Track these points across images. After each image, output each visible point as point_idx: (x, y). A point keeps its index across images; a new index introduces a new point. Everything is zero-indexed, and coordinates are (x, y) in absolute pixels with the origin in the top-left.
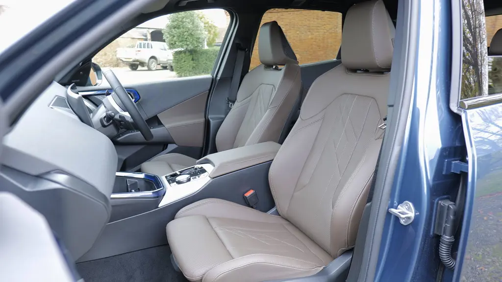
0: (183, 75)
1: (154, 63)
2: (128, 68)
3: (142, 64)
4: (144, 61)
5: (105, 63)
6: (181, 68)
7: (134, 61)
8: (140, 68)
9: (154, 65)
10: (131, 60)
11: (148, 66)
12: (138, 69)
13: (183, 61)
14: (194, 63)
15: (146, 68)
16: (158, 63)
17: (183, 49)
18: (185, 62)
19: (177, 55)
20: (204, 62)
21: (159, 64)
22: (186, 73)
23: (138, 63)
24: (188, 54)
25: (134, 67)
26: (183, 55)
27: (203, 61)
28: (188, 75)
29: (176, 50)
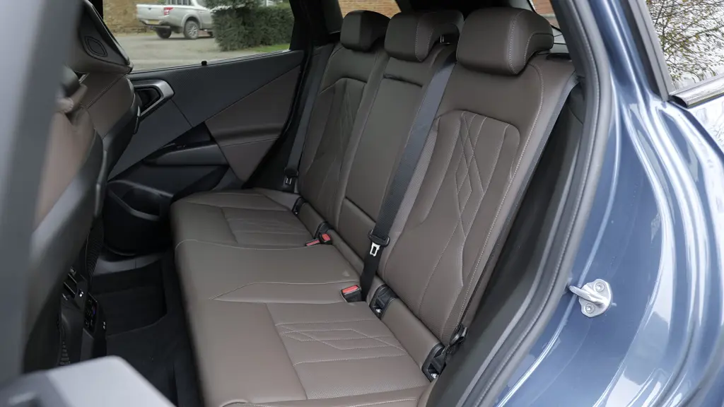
0: (229, 48)
1: (193, 28)
2: (155, 35)
3: (175, 28)
4: (177, 24)
5: (125, 27)
6: (225, 36)
7: (162, 24)
8: (173, 35)
9: (193, 31)
10: (157, 23)
11: (185, 33)
12: (172, 36)
13: (228, 25)
14: (246, 29)
15: (182, 35)
16: (201, 28)
17: (227, 7)
18: (230, 27)
19: (218, 17)
20: (263, 27)
21: (203, 29)
22: (234, 45)
23: (168, 27)
24: (234, 14)
25: (164, 34)
26: (228, 16)
27: (261, 26)
28: (236, 47)
29: (216, 8)
